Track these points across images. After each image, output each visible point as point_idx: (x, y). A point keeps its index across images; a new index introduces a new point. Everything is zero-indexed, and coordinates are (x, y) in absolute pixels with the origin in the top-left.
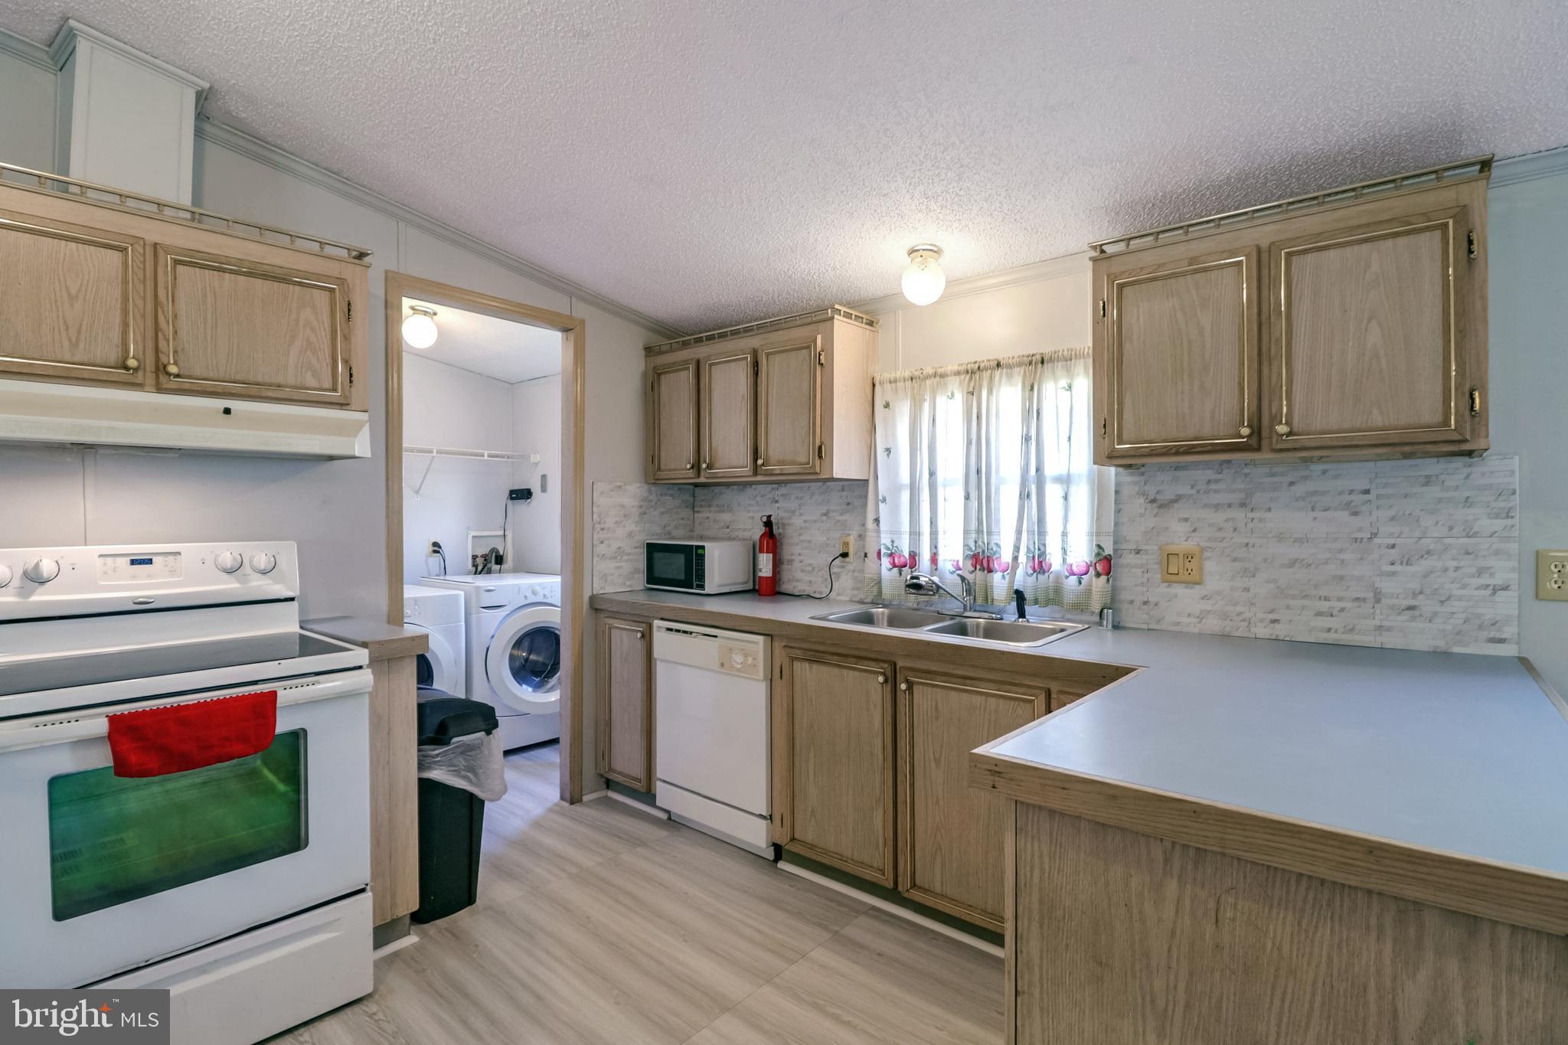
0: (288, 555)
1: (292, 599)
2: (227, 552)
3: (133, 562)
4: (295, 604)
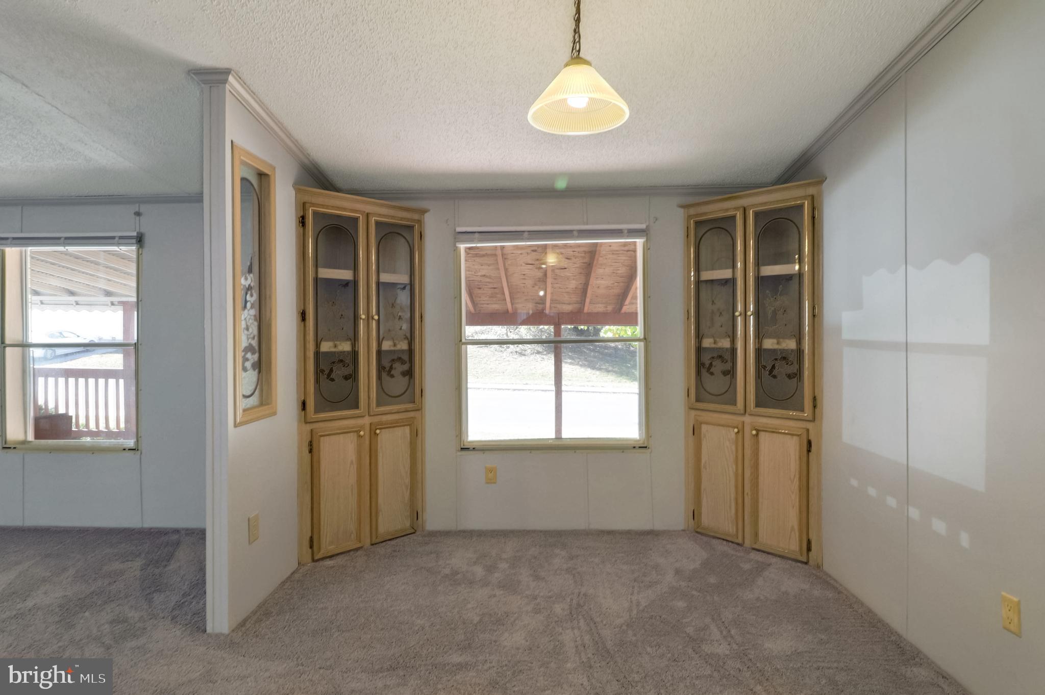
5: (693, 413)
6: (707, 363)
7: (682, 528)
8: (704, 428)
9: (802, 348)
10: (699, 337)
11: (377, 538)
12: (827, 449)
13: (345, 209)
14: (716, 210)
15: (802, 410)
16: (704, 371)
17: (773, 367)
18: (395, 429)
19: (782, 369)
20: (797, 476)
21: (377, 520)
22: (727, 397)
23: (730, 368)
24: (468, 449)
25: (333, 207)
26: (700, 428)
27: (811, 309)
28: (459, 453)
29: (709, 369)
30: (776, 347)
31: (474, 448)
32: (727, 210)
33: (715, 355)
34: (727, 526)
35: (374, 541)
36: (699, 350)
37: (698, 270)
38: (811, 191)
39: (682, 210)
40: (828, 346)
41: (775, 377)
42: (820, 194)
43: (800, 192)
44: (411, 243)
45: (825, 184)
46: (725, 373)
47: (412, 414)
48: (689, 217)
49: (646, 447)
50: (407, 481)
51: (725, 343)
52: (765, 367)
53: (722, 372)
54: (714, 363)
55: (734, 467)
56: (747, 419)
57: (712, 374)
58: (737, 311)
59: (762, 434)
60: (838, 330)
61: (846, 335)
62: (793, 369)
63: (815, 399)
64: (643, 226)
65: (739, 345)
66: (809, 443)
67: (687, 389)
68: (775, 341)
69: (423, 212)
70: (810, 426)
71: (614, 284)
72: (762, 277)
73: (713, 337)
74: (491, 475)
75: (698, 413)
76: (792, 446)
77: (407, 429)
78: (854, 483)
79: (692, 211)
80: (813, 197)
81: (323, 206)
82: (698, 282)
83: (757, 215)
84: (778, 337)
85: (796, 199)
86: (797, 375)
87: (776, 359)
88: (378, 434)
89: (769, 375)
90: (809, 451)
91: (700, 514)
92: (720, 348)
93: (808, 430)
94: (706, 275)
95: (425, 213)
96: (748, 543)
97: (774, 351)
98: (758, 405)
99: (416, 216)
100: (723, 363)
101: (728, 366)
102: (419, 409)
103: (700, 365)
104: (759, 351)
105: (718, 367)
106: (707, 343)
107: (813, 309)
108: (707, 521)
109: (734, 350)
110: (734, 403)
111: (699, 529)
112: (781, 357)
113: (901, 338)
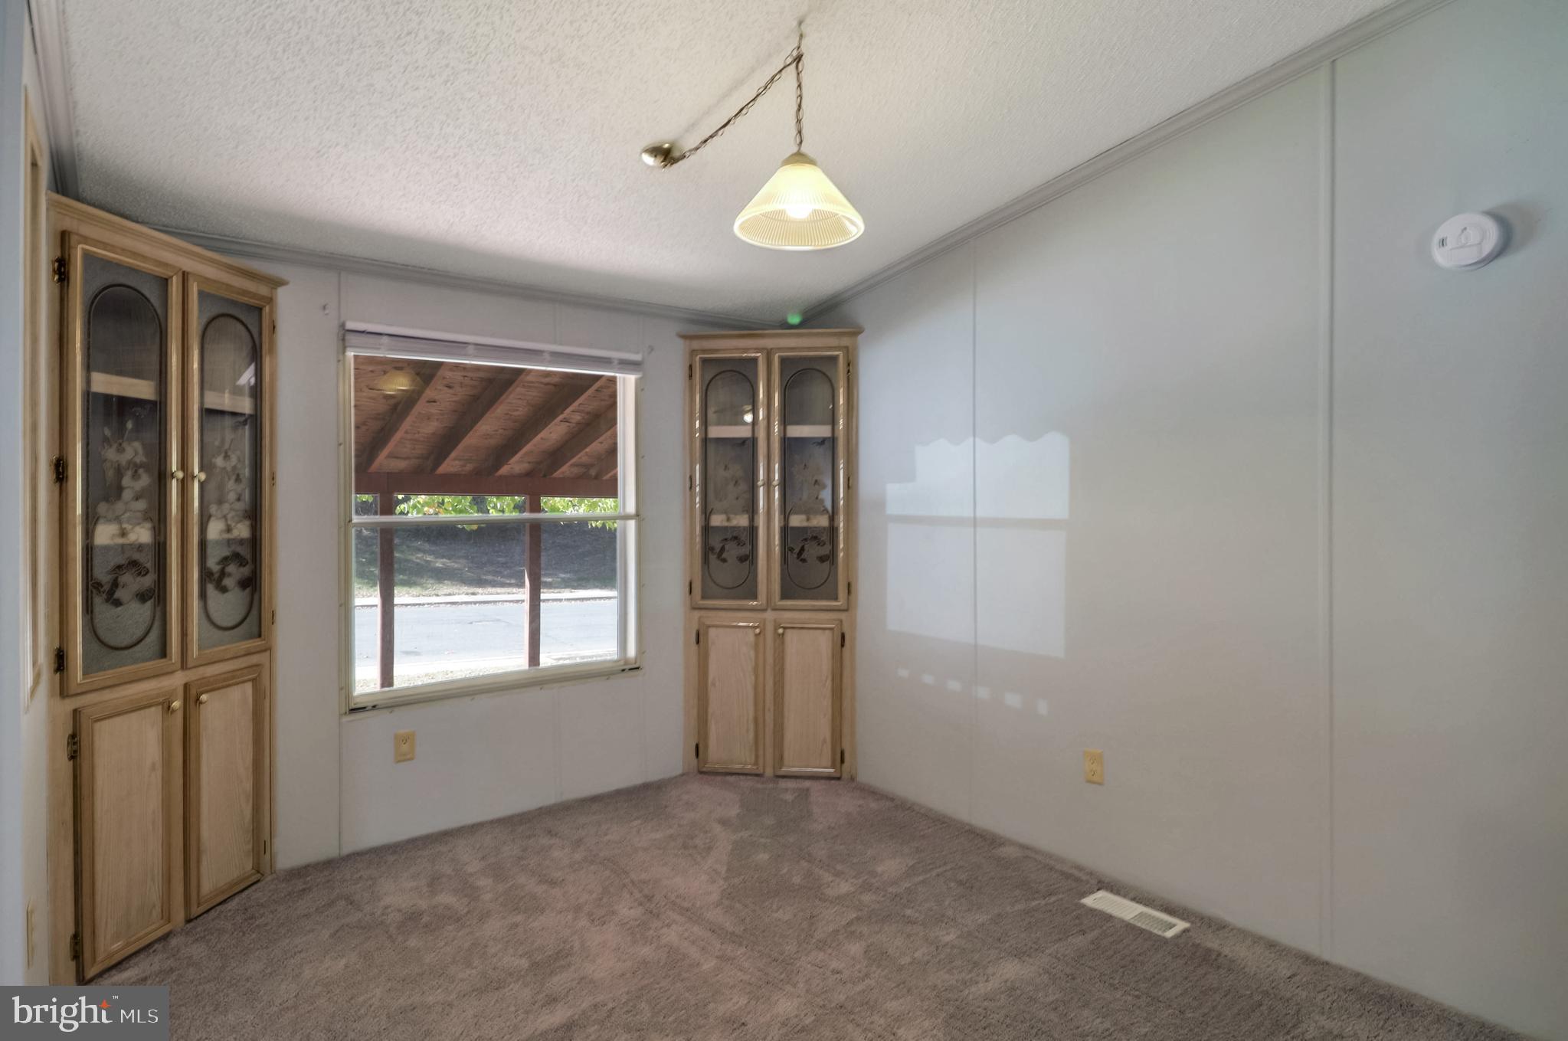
5: (697, 614)
6: (718, 547)
7: (679, 771)
8: (712, 632)
9: (835, 525)
10: (707, 513)
11: (199, 905)
12: (864, 642)
13: (144, 258)
14: (730, 347)
15: (836, 599)
16: (713, 558)
17: (802, 549)
18: (229, 689)
19: (813, 551)
20: (830, 678)
21: (198, 868)
22: (747, 588)
23: (748, 553)
24: (363, 709)
25: (124, 251)
26: (706, 633)
27: (846, 480)
28: (345, 719)
29: (720, 556)
30: (805, 524)
31: (374, 706)
32: (746, 350)
33: (729, 536)
34: (741, 756)
35: (195, 911)
36: (707, 529)
37: (705, 423)
38: (845, 341)
39: (680, 342)
40: (865, 520)
41: (804, 561)
42: (855, 348)
43: (833, 342)
44: (256, 336)
45: (860, 337)
46: (742, 559)
47: (254, 659)
48: (693, 353)
49: (638, 668)
50: (248, 785)
51: (742, 521)
52: (792, 550)
53: (737, 558)
54: (727, 547)
55: (753, 678)
56: (770, 615)
57: (724, 561)
58: (758, 481)
59: (789, 634)
60: (880, 504)
61: (892, 509)
62: (825, 550)
63: (849, 585)
64: (637, 357)
65: (761, 521)
66: (843, 636)
67: (687, 584)
68: (803, 517)
69: (277, 283)
70: (843, 616)
71: (497, 431)
72: (789, 439)
73: (725, 512)
74: (405, 748)
75: (703, 613)
76: (824, 642)
77: (249, 687)
78: (904, 673)
79: (696, 345)
80: (847, 348)
81: (105, 245)
82: (705, 440)
83: (783, 361)
84: (809, 512)
85: (831, 348)
86: (830, 558)
87: (806, 540)
88: (201, 703)
89: (798, 558)
90: (843, 645)
91: (706, 746)
92: (734, 527)
93: (841, 621)
94: (715, 432)
95: (279, 286)
96: (769, 772)
97: (804, 530)
98: (785, 596)
99: (263, 290)
100: (739, 547)
101: (745, 550)
102: (268, 649)
103: (707, 550)
104: (785, 530)
105: (733, 552)
106: (717, 520)
107: (848, 480)
108: (715, 753)
109: (753, 530)
110: (754, 596)
111: (708, 767)
112: (811, 536)
113: (967, 512)
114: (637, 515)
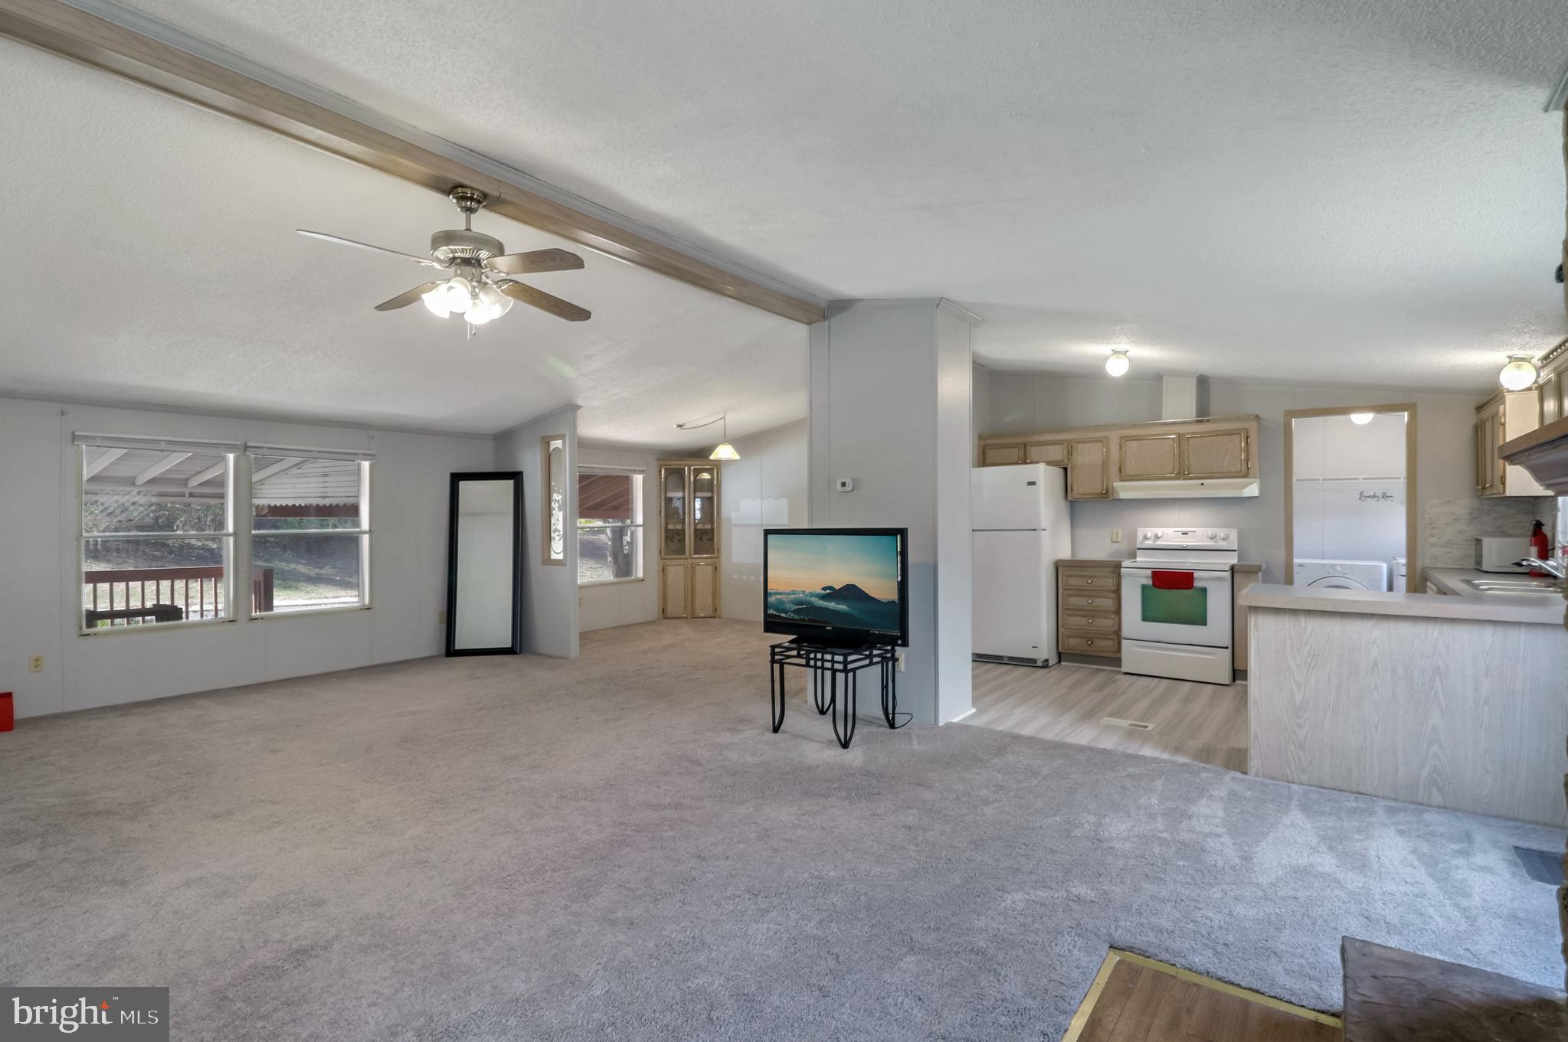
0: (1234, 535)
1: (1235, 551)
2: (1210, 531)
3: (1183, 534)
4: (1236, 553)
5: (663, 561)
6: (671, 536)
7: (656, 617)
8: (669, 568)
9: (714, 528)
10: (667, 524)
12: (723, 568)
14: (675, 464)
15: (714, 554)
16: (669, 540)
17: (702, 537)
19: (706, 537)
20: (712, 582)
22: (681, 551)
23: (682, 538)
26: (666, 568)
29: (672, 539)
30: (703, 528)
32: (681, 464)
33: (675, 532)
34: (679, 611)
36: (666, 530)
37: (666, 492)
38: (716, 463)
39: (656, 462)
40: (724, 526)
41: (702, 541)
43: (712, 463)
46: (680, 540)
48: (661, 466)
49: (644, 580)
51: (679, 527)
52: (698, 537)
53: (678, 540)
54: (674, 536)
55: (684, 583)
56: (690, 561)
57: (673, 541)
58: (686, 513)
59: (697, 567)
60: (729, 520)
61: (733, 522)
62: (710, 537)
63: (719, 549)
64: (644, 468)
65: (686, 528)
66: (716, 567)
67: (661, 550)
68: (702, 526)
70: (717, 560)
72: (697, 497)
73: (674, 524)
75: (665, 561)
76: (709, 569)
78: (736, 576)
79: (662, 463)
80: (716, 466)
82: (666, 499)
83: (694, 469)
85: (710, 466)
86: (712, 539)
87: (703, 535)
89: (700, 540)
90: (716, 570)
91: (666, 608)
92: (677, 529)
93: (715, 562)
94: (669, 495)
97: (702, 530)
98: (695, 553)
100: (679, 536)
103: (667, 537)
104: (695, 530)
105: (676, 538)
106: (670, 527)
107: (718, 513)
108: (670, 611)
109: (683, 530)
110: (684, 553)
111: (667, 616)
112: (706, 532)
113: (760, 523)
114: (643, 525)
